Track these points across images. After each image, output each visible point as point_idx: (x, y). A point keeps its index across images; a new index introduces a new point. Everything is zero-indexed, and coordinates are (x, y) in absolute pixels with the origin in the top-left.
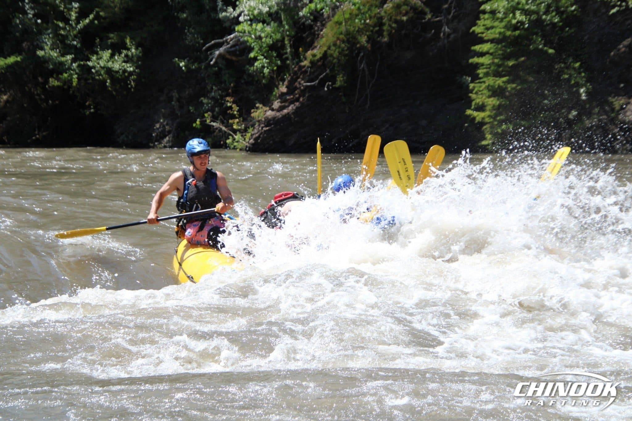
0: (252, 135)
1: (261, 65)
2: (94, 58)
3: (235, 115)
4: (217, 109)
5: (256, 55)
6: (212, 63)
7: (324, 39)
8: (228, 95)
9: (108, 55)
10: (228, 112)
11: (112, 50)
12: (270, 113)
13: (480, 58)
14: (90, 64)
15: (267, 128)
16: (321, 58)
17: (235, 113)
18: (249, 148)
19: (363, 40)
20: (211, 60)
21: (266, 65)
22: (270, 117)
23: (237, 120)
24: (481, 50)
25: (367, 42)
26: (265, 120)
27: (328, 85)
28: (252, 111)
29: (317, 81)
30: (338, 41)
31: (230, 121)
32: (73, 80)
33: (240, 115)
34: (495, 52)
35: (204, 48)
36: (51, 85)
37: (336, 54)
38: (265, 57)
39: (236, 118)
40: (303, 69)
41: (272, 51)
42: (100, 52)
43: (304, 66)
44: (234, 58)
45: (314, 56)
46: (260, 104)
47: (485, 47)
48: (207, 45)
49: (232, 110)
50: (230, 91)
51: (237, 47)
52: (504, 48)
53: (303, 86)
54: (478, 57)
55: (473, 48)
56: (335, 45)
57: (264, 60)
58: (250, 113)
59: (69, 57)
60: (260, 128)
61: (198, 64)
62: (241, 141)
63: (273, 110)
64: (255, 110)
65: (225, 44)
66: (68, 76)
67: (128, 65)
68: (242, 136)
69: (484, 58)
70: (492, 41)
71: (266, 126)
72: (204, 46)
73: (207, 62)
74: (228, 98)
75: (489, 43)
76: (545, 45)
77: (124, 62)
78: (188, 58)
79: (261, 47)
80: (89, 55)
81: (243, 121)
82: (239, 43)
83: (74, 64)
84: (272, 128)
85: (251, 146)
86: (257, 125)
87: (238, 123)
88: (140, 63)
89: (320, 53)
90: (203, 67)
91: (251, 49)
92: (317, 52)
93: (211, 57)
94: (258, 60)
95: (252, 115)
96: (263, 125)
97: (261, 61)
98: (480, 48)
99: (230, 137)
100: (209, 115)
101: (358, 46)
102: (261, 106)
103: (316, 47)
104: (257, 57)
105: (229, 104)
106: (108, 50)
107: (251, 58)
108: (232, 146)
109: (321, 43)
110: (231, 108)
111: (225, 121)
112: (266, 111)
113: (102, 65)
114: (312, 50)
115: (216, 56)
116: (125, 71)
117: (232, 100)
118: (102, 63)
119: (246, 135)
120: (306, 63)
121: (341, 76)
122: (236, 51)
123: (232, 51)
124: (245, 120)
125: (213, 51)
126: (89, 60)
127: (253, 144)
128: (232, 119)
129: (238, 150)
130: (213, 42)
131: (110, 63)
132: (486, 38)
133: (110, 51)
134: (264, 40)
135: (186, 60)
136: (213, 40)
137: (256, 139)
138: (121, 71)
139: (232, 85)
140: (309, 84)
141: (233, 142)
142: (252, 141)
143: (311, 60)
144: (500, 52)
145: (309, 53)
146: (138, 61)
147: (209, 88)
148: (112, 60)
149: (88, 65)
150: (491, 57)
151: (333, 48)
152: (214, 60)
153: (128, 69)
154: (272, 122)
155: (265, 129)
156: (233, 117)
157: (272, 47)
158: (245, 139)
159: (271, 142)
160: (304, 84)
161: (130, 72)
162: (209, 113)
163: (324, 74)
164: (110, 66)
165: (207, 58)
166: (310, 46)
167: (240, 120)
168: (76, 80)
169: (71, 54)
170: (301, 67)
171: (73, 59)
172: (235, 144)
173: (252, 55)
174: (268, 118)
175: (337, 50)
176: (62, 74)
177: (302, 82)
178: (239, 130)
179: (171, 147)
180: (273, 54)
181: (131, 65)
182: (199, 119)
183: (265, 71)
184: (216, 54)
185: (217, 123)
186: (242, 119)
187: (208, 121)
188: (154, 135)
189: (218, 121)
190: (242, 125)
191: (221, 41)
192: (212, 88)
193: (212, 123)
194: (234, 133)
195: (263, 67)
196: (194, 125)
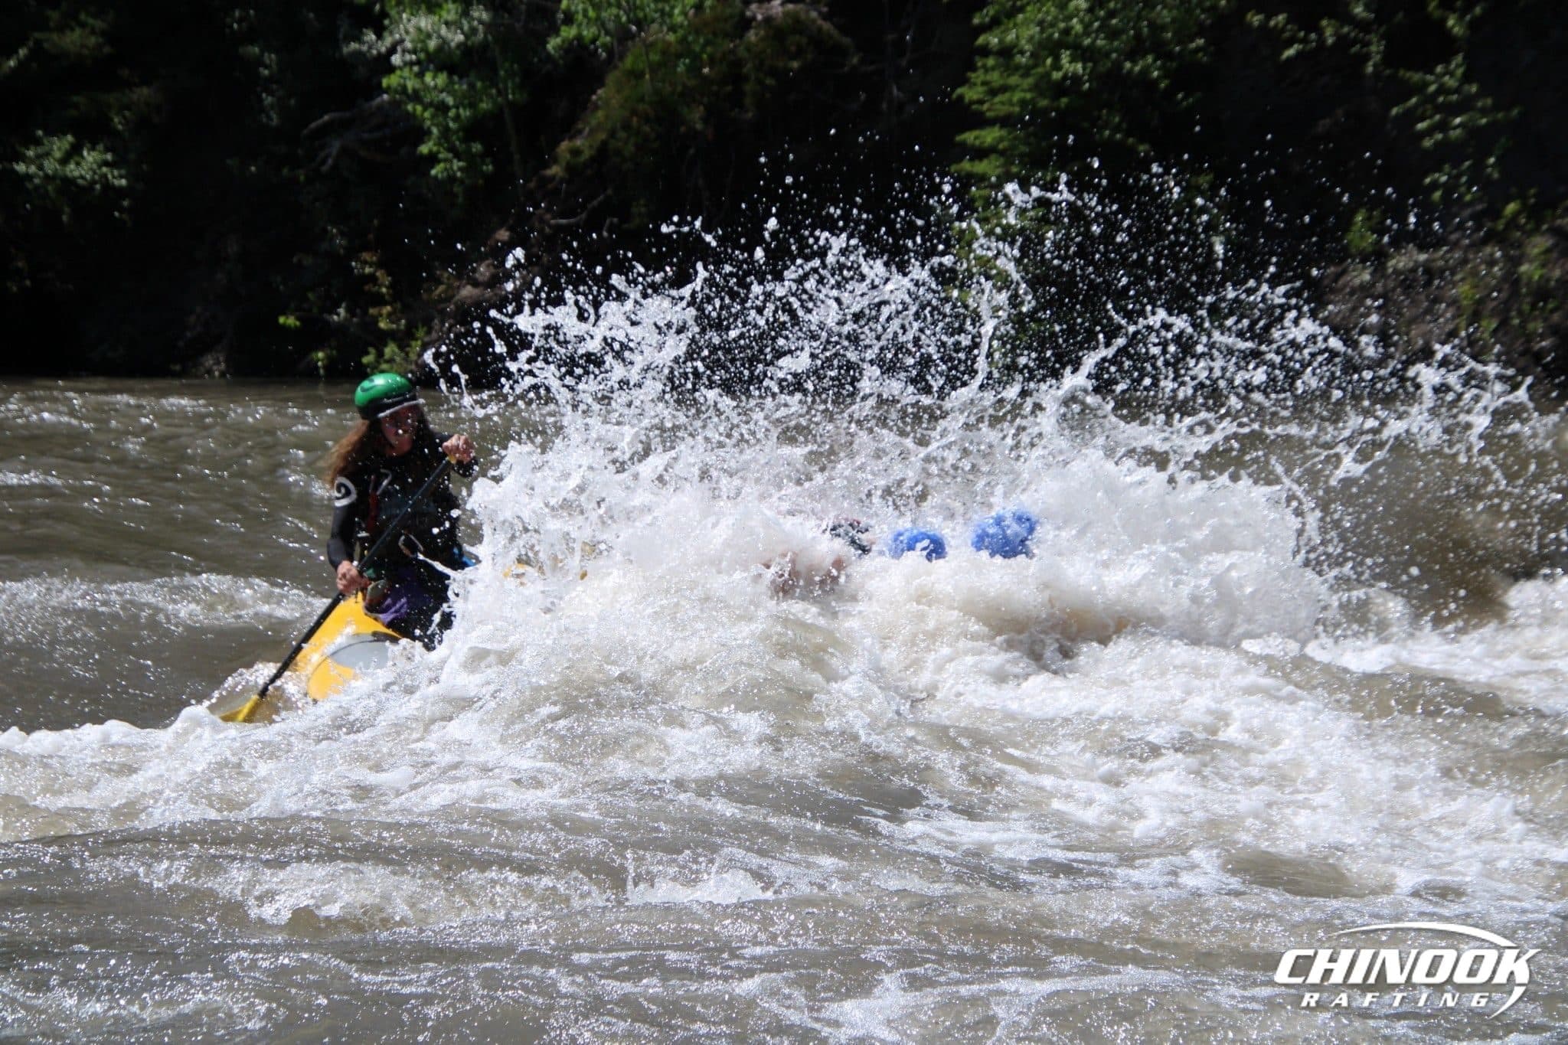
0: (424, 345)
1: (446, 175)
2: (32, 153)
3: (382, 295)
4: (337, 283)
5: (435, 149)
6: (325, 168)
7: (600, 114)
8: (366, 248)
9: (67, 147)
10: (367, 288)
11: (74, 136)
12: (468, 292)
13: (977, 163)
14: (21, 168)
15: (463, 329)
16: (592, 159)
17: (384, 290)
19: (695, 116)
20: (324, 162)
21: (459, 174)
22: (468, 301)
23: (389, 308)
24: (977, 142)
25: (705, 120)
26: (457, 308)
27: (612, 224)
28: (426, 285)
29: (584, 216)
30: (635, 119)
31: (372, 311)
33: (396, 297)
34: (1012, 148)
35: (305, 132)
37: (630, 149)
38: (458, 156)
39: (386, 303)
40: (550, 186)
41: (473, 140)
42: (46, 140)
43: (553, 178)
44: (379, 158)
45: (575, 152)
47: (989, 136)
48: (313, 125)
49: (375, 285)
50: (371, 236)
51: (387, 131)
52: (1032, 140)
53: (550, 226)
54: (972, 160)
55: (959, 138)
56: (626, 126)
57: (455, 161)
58: (419, 293)
60: (445, 329)
61: (291, 171)
62: (398, 359)
63: (475, 284)
64: (432, 284)
65: (359, 123)
67: (116, 173)
68: (402, 348)
69: (985, 162)
70: (1005, 121)
71: (459, 324)
72: (306, 127)
73: (314, 166)
74: (366, 256)
75: (996, 128)
76: (1128, 134)
77: (106, 163)
78: (265, 157)
79: (446, 132)
80: (18, 147)
81: (402, 311)
82: (391, 121)
86: (436, 321)
87: (389, 315)
88: (145, 167)
89: (591, 147)
90: (302, 178)
91: (422, 135)
92: (581, 144)
93: (322, 154)
94: (439, 161)
95: (425, 296)
96: (451, 321)
97: (448, 165)
98: (976, 138)
99: (372, 350)
100: (317, 295)
101: (683, 129)
102: (446, 274)
103: (580, 132)
104: (438, 152)
105: (367, 270)
106: (65, 135)
107: (422, 156)
109: (594, 122)
110: (372, 279)
111: (358, 311)
112: (459, 288)
113: (50, 172)
114: (571, 138)
115: (334, 153)
116: (107, 187)
117: (375, 259)
118: (50, 166)
119: (408, 346)
120: (555, 170)
121: (642, 202)
122: (383, 139)
123: (374, 141)
124: (406, 308)
125: (328, 139)
126: (19, 158)
128: (374, 306)
130: (326, 118)
131: (71, 166)
132: (989, 114)
133: (69, 137)
134: (452, 113)
135: (260, 160)
136: (326, 113)
138: (98, 187)
139: (376, 222)
140: (564, 221)
141: (377, 361)
143: (568, 164)
144: (1024, 149)
145: (564, 145)
146: (140, 161)
147: (317, 230)
148: (76, 158)
149: (16, 173)
150: (1002, 160)
151: (622, 134)
152: (330, 161)
153: (116, 182)
155: (456, 330)
156: (379, 301)
157: (473, 130)
158: (407, 354)
160: (553, 222)
161: (120, 189)
162: (319, 290)
163: (601, 197)
164: (68, 174)
165: (311, 156)
166: (568, 128)
167: (395, 309)
170: (544, 181)
173: (424, 149)
174: (464, 305)
175: (632, 140)
177: (548, 216)
178: (392, 335)
179: (223, 374)
180: (477, 147)
181: (123, 172)
182: (292, 305)
183: (457, 189)
184: (335, 146)
185: (338, 314)
186: (399, 305)
187: (315, 310)
188: (181, 344)
189: (342, 311)
190: (399, 320)
191: (348, 114)
192: (325, 231)
193: (326, 316)
194: (380, 339)
195: (452, 179)
196: (282, 320)
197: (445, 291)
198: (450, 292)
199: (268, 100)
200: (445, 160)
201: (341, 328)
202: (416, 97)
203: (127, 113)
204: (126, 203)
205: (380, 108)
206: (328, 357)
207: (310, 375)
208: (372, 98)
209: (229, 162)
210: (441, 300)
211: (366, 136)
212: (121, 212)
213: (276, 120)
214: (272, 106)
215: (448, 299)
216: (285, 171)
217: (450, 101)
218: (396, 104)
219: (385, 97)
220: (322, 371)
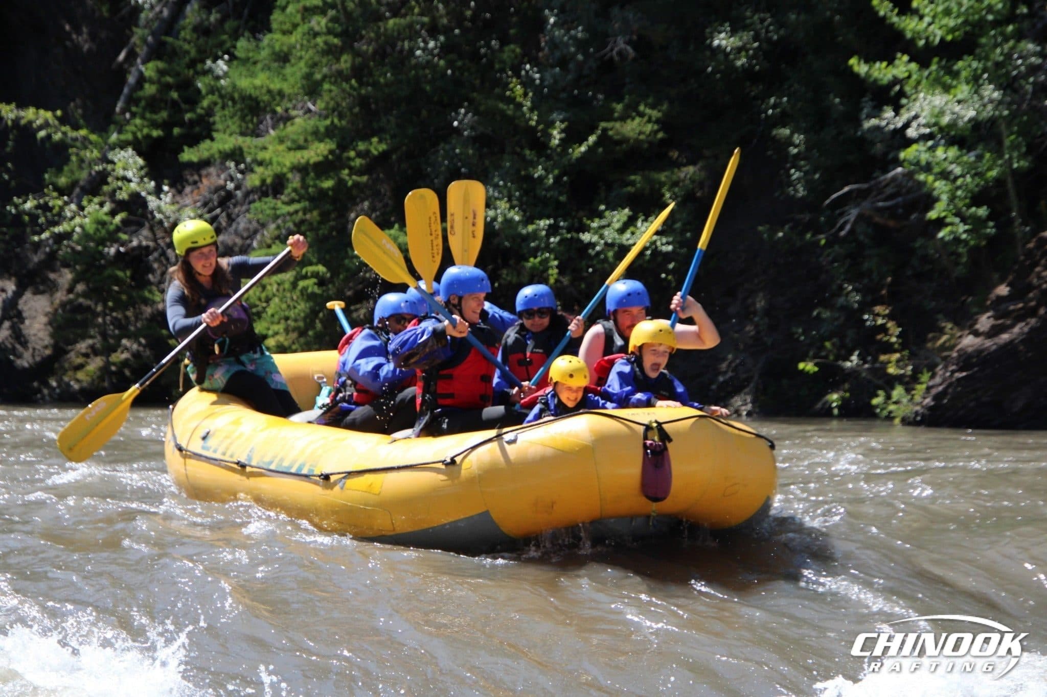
0: (929, 389)
1: (952, 237)
2: (595, 225)
3: (893, 344)
4: (851, 334)
5: (943, 214)
6: (843, 233)
8: (878, 303)
9: (625, 219)
10: (879, 337)
11: (631, 210)
12: (969, 341)
14: (586, 237)
15: (964, 374)
17: (894, 339)
18: (923, 415)
20: (842, 228)
21: (964, 236)
22: (970, 350)
23: (897, 356)
26: (960, 356)
28: (930, 335)
31: (883, 358)
32: (550, 272)
33: (904, 346)
35: (828, 202)
36: (502, 282)
38: (964, 220)
39: (895, 351)
41: (978, 206)
42: (607, 213)
44: (891, 223)
46: (948, 321)
48: (835, 196)
49: (886, 334)
50: (884, 292)
51: (900, 199)
57: (961, 225)
58: (925, 341)
59: (544, 223)
60: (948, 374)
61: (813, 235)
62: (904, 401)
63: (976, 334)
64: (937, 334)
65: (874, 193)
66: (541, 263)
67: (664, 240)
68: (908, 390)
71: (961, 370)
72: (828, 197)
73: (834, 230)
74: (878, 309)
78: (791, 224)
79: (952, 199)
80: (585, 220)
81: (909, 359)
82: (904, 190)
83: (552, 240)
84: (976, 372)
85: (926, 412)
86: (940, 367)
87: (898, 361)
88: (688, 235)
90: (823, 242)
91: (930, 201)
93: (842, 221)
94: (947, 225)
95: (929, 345)
96: (954, 367)
97: (955, 229)
99: (881, 392)
100: (833, 345)
102: (949, 326)
104: (945, 217)
105: (880, 321)
106: (623, 208)
107: (931, 222)
108: (885, 413)
110: (883, 329)
111: (869, 358)
112: (960, 337)
113: (610, 241)
115: (852, 219)
116: (657, 252)
117: (887, 312)
118: (610, 235)
119: (914, 389)
122: (896, 206)
123: (887, 208)
124: (912, 356)
125: (846, 208)
126: (585, 229)
127: (930, 408)
128: (885, 353)
129: (897, 421)
130: (846, 189)
131: (627, 235)
133: (627, 211)
134: (959, 182)
135: (787, 227)
136: (847, 185)
137: (938, 398)
139: (888, 279)
141: (885, 403)
142: (928, 401)
146: (683, 231)
147: (834, 287)
148: (632, 229)
149: (581, 241)
152: (848, 227)
153: (664, 248)
154: (974, 360)
155: (958, 375)
156: (888, 348)
157: (976, 200)
158: (912, 399)
159: (972, 404)
161: (667, 253)
162: (835, 340)
164: (625, 243)
165: (831, 222)
167: (903, 356)
168: (556, 271)
169: (548, 218)
171: (550, 226)
172: (892, 407)
173: (932, 215)
174: (966, 353)
176: (527, 260)
178: (899, 379)
179: (749, 414)
180: (982, 212)
181: (671, 239)
182: (811, 353)
183: (961, 250)
184: (853, 213)
185: (851, 361)
186: (906, 353)
187: (831, 358)
188: (714, 387)
189: (854, 358)
190: (907, 365)
191: (865, 186)
192: (841, 288)
193: (840, 363)
194: (890, 383)
195: (957, 240)
196: (801, 366)
197: (949, 340)
198: (953, 342)
199: (795, 174)
200: (952, 224)
201: (854, 372)
202: (928, 168)
203: (676, 190)
204: (671, 266)
205: (894, 179)
206: (843, 399)
207: (826, 413)
208: (888, 172)
209: (760, 228)
210: (943, 348)
211: (881, 204)
212: (667, 275)
213: (801, 192)
214: (798, 179)
215: (951, 348)
216: (808, 236)
217: (958, 170)
218: (910, 175)
219: (899, 170)
220: (836, 411)
